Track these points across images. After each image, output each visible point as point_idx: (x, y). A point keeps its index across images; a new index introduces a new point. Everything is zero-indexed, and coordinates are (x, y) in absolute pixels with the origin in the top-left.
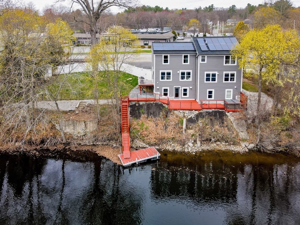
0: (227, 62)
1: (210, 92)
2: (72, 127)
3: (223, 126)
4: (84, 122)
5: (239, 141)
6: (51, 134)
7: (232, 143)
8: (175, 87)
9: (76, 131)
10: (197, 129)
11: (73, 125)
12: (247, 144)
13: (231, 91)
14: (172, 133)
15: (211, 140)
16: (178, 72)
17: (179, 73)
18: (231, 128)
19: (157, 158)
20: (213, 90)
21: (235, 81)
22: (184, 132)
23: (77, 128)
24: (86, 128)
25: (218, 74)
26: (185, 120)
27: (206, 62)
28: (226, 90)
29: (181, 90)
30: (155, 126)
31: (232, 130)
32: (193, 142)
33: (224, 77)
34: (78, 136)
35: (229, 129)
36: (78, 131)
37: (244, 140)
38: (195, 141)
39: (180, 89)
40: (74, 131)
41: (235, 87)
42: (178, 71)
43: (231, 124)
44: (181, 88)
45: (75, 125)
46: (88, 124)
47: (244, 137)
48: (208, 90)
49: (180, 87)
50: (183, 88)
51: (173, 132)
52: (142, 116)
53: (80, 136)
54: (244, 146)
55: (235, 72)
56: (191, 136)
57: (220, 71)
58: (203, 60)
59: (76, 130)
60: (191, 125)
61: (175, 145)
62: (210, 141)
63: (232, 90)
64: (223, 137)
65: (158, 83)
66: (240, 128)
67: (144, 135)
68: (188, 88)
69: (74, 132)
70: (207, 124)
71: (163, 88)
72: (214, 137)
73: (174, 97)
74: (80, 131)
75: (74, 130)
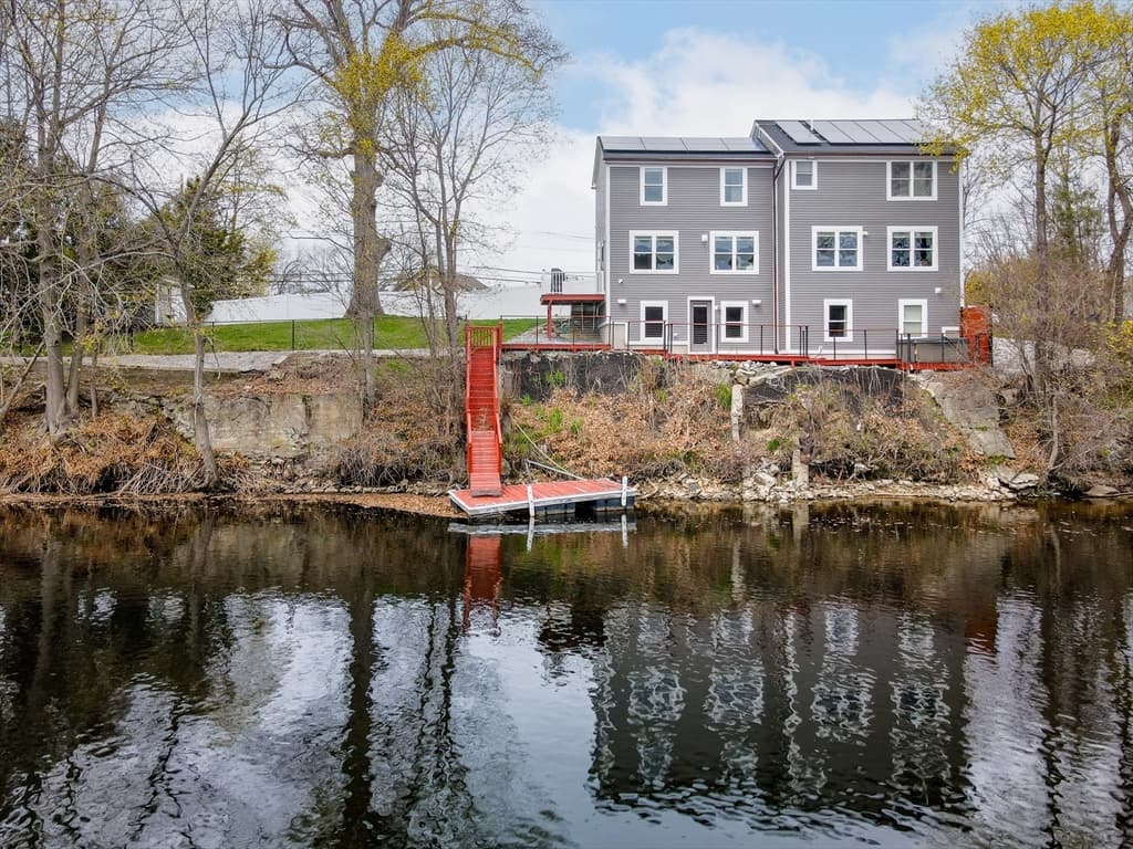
0: (899, 187)
1: (837, 312)
2: (247, 424)
3: (898, 414)
4: (304, 400)
5: (971, 467)
6: (154, 453)
7: (943, 474)
8: (690, 298)
9: (266, 440)
10: (791, 421)
11: (252, 416)
12: (1007, 475)
13: (920, 306)
14: (686, 437)
15: (850, 469)
16: (704, 238)
17: (706, 244)
18: (936, 421)
19: (624, 503)
20: (848, 303)
21: (935, 267)
22: (735, 435)
23: (273, 425)
24: (310, 426)
25: (864, 236)
26: (737, 393)
27: (814, 186)
28: (902, 302)
29: (719, 311)
30: (610, 421)
31: (938, 427)
32: (775, 468)
33: (890, 248)
34: (274, 461)
35: (924, 424)
36: (274, 440)
37: (993, 461)
38: (786, 469)
39: (714, 308)
40: (256, 441)
41: (938, 290)
42: (704, 233)
43: (934, 409)
44: (718, 303)
45: (263, 413)
46: (322, 411)
47: (991, 450)
48: (828, 303)
49: (712, 298)
50: (725, 304)
51: (691, 434)
52: (557, 391)
53: (280, 461)
54: (998, 484)
55: (934, 230)
56: (765, 447)
57: (875, 226)
58: (804, 179)
59: (263, 437)
60: (763, 406)
61: (700, 483)
62: (850, 475)
63: (923, 302)
64: (901, 455)
65: (620, 281)
66: (975, 418)
67: (562, 453)
68: (744, 305)
69: (257, 446)
70: (830, 407)
71: (644, 304)
72: (864, 455)
73: (688, 343)
74: (283, 438)
75: (257, 435)
